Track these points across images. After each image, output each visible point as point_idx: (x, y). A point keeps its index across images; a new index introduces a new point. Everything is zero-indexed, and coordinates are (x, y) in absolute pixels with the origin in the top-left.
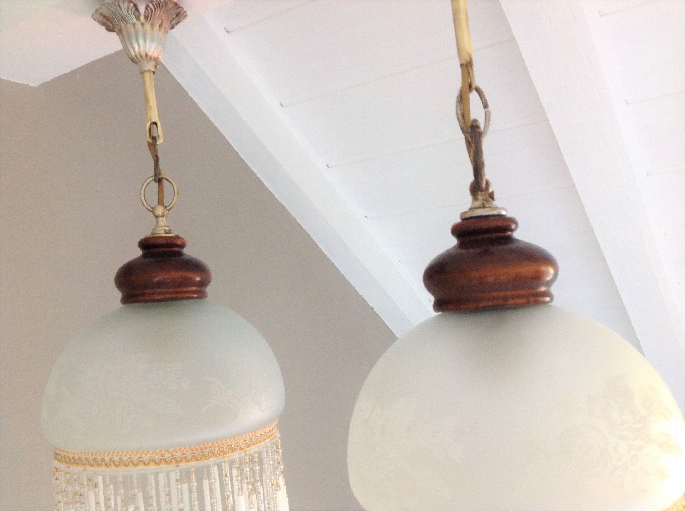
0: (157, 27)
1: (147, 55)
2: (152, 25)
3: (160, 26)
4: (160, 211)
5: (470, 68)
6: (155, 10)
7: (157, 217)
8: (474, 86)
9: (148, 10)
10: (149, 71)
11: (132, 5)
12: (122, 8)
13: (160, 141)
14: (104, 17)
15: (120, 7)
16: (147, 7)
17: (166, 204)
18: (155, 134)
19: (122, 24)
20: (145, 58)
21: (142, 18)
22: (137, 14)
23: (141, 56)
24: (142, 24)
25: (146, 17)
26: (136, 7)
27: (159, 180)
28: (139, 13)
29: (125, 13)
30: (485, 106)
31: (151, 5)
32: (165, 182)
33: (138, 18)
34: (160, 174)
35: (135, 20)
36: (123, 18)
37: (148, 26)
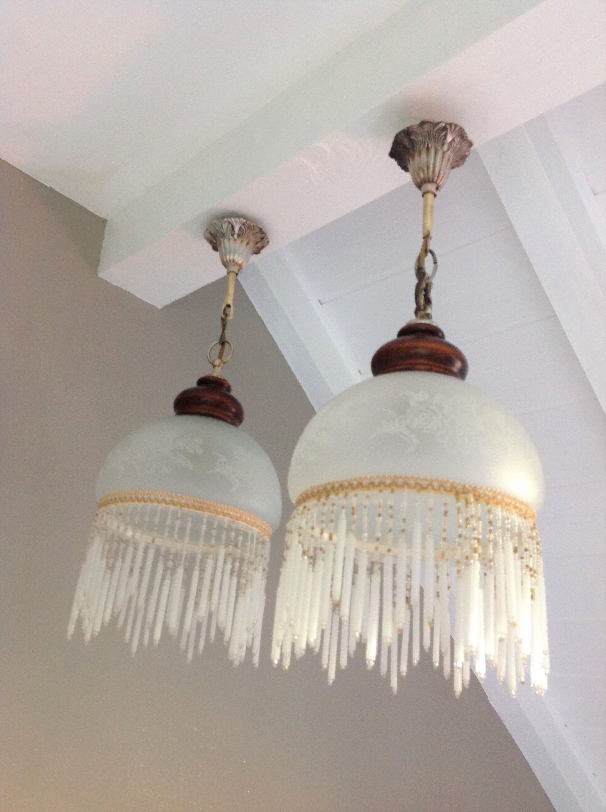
0: (245, 243)
1: (234, 261)
2: (242, 242)
3: (248, 244)
4: (217, 362)
6: (246, 231)
7: (214, 366)
8: (428, 250)
9: (241, 230)
10: (234, 272)
11: (230, 226)
12: (224, 228)
13: (230, 318)
14: (212, 234)
15: (222, 226)
16: (240, 228)
17: (223, 359)
18: (227, 312)
19: (222, 240)
20: (232, 262)
21: (236, 236)
22: (233, 233)
23: (230, 261)
24: (235, 240)
25: (239, 235)
26: (233, 227)
27: (223, 343)
28: (234, 232)
29: (225, 231)
30: (435, 262)
31: (243, 227)
32: (226, 344)
33: (233, 235)
34: (224, 338)
35: (231, 237)
36: (223, 235)
37: (238, 242)
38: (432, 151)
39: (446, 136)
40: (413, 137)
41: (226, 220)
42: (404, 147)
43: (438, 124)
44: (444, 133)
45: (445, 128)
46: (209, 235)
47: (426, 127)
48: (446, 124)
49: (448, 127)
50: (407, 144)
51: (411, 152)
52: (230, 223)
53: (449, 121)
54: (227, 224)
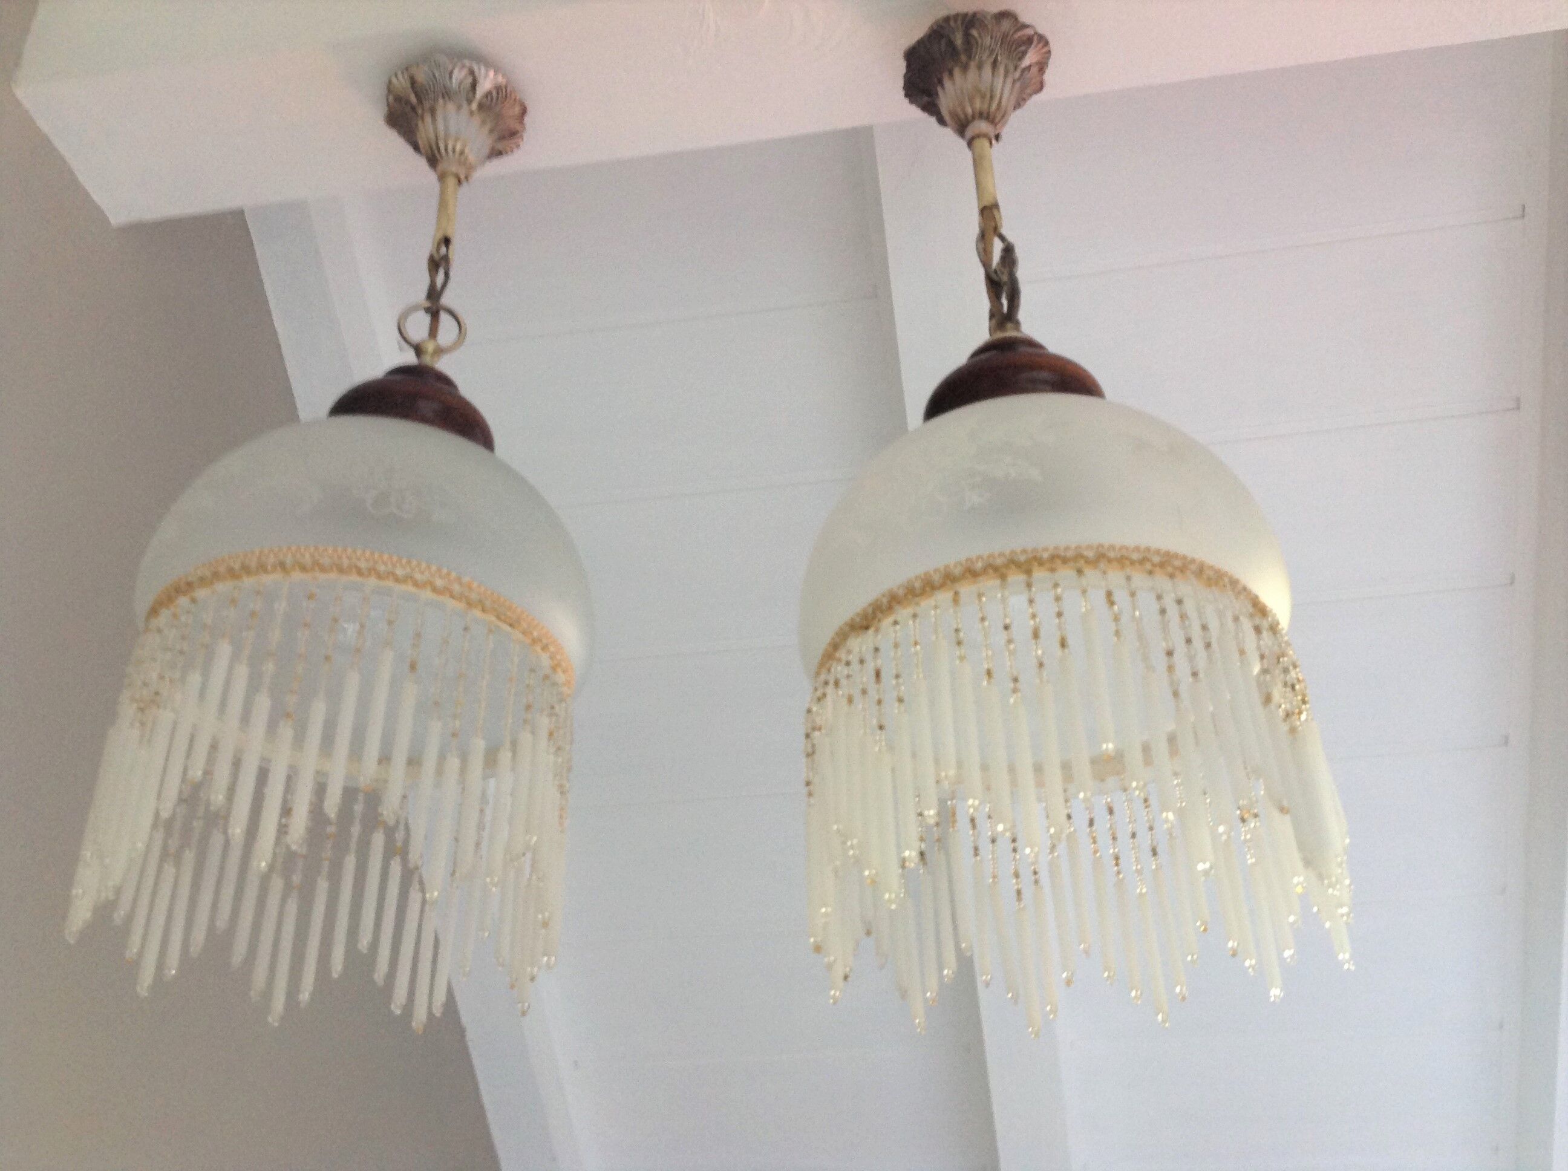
0: (487, 127)
2: (484, 123)
3: (491, 130)
4: (428, 347)
5: (995, 212)
6: (496, 104)
8: (998, 234)
9: (487, 98)
10: (457, 176)
11: (470, 80)
12: (455, 78)
15: (451, 73)
16: (488, 93)
18: (442, 251)
20: (458, 156)
21: (474, 106)
22: (471, 95)
24: (471, 113)
25: (481, 106)
26: (474, 86)
27: (435, 310)
28: (474, 95)
29: (455, 85)
31: (494, 94)
33: (469, 102)
34: (438, 300)
35: (465, 104)
36: (447, 94)
37: (476, 120)
38: (1001, 70)
39: (1024, 53)
40: (974, 33)
41: (467, 63)
42: (951, 44)
43: (1025, 26)
44: (1023, 48)
45: (1029, 41)
46: (402, 83)
47: (1006, 25)
48: (1036, 33)
49: (1035, 38)
50: (959, 40)
51: (963, 58)
52: (472, 72)
53: (1040, 31)
54: (465, 72)
